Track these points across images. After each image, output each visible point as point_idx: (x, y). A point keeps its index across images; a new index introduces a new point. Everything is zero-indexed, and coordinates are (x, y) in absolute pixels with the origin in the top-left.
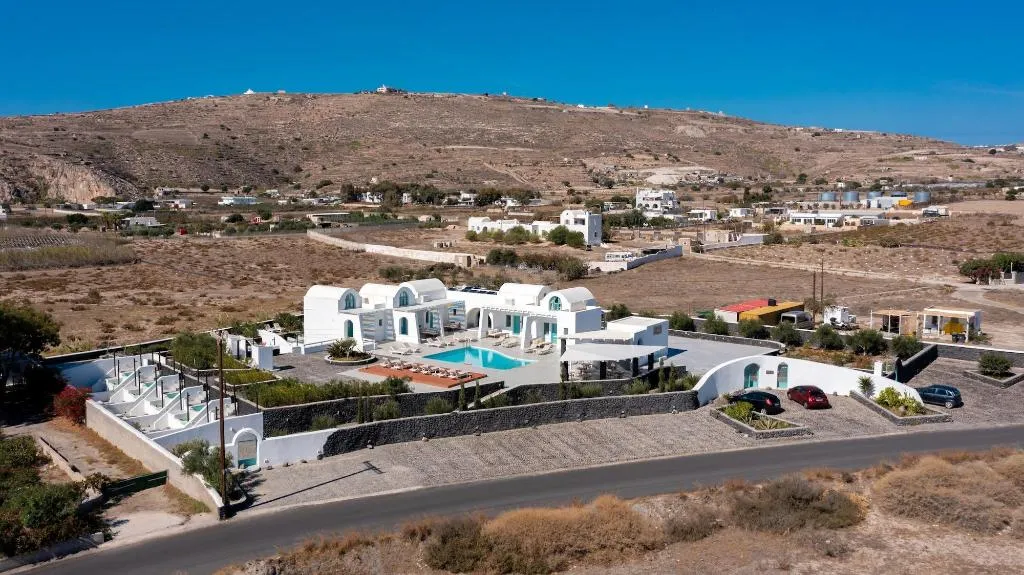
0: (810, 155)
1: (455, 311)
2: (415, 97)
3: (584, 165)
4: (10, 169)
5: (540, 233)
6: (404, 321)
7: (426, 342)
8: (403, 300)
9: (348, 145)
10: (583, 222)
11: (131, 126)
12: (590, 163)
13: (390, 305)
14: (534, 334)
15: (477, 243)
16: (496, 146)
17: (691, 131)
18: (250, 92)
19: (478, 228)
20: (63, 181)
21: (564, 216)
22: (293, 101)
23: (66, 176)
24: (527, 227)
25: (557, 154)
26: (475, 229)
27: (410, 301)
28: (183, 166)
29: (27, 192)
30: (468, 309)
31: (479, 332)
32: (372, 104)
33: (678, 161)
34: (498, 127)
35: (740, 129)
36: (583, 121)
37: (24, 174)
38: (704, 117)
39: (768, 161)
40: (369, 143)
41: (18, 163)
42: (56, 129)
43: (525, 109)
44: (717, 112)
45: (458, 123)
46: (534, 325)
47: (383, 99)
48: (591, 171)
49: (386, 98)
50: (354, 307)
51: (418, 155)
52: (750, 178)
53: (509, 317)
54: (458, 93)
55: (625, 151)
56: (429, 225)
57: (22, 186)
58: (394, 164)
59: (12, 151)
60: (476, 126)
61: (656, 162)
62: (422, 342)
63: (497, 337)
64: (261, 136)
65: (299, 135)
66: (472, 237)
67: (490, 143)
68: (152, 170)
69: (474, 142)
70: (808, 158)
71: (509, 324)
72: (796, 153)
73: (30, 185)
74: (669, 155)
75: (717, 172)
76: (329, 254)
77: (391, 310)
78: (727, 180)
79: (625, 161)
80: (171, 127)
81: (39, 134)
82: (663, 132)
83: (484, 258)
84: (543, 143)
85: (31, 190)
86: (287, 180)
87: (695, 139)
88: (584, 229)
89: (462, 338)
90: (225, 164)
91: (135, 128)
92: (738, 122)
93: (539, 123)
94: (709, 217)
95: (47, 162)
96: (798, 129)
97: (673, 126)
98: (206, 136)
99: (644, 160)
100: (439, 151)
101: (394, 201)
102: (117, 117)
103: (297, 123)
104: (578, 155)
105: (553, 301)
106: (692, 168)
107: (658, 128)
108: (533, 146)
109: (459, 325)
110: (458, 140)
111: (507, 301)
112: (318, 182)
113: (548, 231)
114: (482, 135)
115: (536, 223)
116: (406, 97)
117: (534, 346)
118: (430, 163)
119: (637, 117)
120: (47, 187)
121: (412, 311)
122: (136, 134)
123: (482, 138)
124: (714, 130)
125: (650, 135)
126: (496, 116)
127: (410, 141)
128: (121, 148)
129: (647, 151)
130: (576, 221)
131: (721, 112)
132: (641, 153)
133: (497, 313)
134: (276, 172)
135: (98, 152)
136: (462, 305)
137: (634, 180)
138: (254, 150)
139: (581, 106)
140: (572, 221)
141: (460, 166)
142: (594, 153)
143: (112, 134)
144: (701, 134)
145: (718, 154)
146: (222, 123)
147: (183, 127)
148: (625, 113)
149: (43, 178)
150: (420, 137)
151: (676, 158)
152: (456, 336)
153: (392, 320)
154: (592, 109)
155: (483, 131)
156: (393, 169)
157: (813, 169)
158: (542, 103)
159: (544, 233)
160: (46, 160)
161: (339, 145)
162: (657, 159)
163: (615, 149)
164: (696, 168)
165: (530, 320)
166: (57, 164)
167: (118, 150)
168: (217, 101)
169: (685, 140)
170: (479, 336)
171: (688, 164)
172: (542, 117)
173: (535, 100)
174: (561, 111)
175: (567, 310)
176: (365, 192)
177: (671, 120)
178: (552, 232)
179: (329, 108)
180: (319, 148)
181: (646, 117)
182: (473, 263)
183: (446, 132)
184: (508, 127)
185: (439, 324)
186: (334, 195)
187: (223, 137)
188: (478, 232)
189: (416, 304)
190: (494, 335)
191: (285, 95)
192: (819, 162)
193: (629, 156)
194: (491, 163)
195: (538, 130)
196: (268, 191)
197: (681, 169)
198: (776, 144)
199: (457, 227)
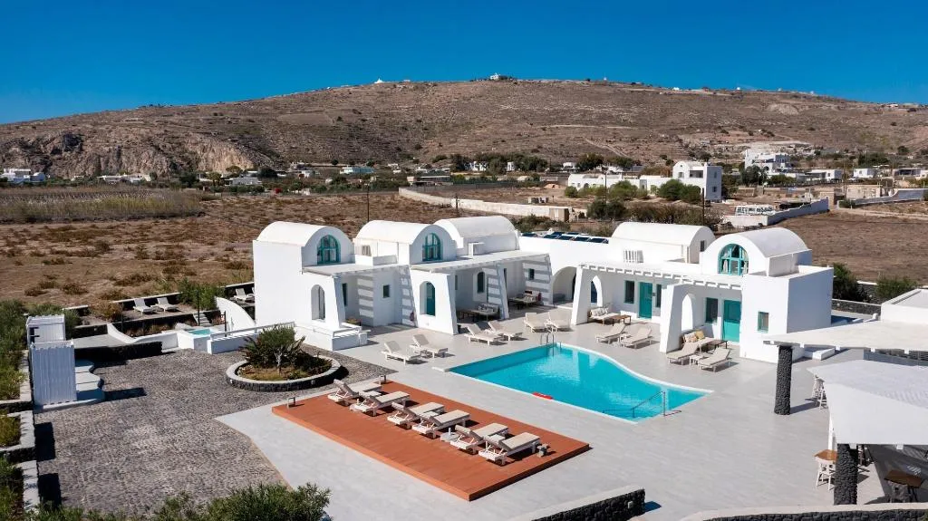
0: (908, 129)
1: (532, 272)
2: (524, 83)
3: (680, 141)
4: (168, 145)
5: (649, 189)
6: (430, 290)
7: (466, 331)
8: (432, 252)
9: (463, 125)
10: (700, 174)
11: (278, 111)
12: (686, 139)
13: (404, 259)
14: (687, 323)
15: (577, 200)
16: (597, 124)
17: (785, 109)
18: (379, 81)
19: (579, 185)
20: (211, 155)
21: (676, 169)
22: (415, 89)
23: (213, 151)
24: (635, 182)
25: (655, 131)
26: (576, 186)
27: (446, 252)
28: (318, 145)
29: (182, 165)
30: (555, 269)
31: (573, 311)
32: (485, 90)
33: (773, 136)
34: (600, 108)
35: (833, 107)
36: (679, 101)
37: (180, 150)
38: (796, 96)
39: (863, 136)
40: (481, 124)
41: (176, 140)
42: (216, 114)
43: (624, 92)
44: (809, 92)
45: (563, 105)
46: (687, 304)
47: (495, 85)
48: (687, 146)
49: (499, 85)
50: (338, 261)
51: (525, 133)
52: (847, 151)
53: (630, 285)
54: (564, 79)
55: (720, 127)
56: (527, 184)
57: (177, 160)
58: (503, 141)
59: (171, 130)
60: (579, 108)
61: (751, 137)
62: (460, 331)
63: (609, 322)
64: (388, 118)
65: (420, 117)
66: (572, 193)
67: (591, 122)
68: (292, 148)
69: (576, 122)
70: (905, 132)
71: (629, 298)
72: (892, 127)
73: (184, 159)
74: (764, 131)
75: (812, 146)
76: (410, 209)
77: (406, 269)
78: (824, 153)
79: (719, 136)
80: (311, 112)
81: (201, 118)
82: (755, 110)
83: (585, 211)
84: (641, 122)
85: (185, 163)
86: (409, 157)
87: (789, 117)
88: (701, 183)
89: (540, 325)
90: (355, 143)
91: (281, 113)
92: (830, 100)
93: (637, 104)
94: (833, 177)
95: (199, 139)
96: (892, 106)
97: (765, 105)
98: (340, 119)
99: (738, 135)
100: (544, 129)
101: (499, 169)
102: (267, 105)
103: (420, 107)
104: (674, 133)
105: (730, 253)
106: (787, 142)
107: (752, 107)
108: (631, 124)
109: (539, 298)
110: (562, 120)
111: (629, 255)
112: (434, 157)
113: (659, 185)
114: (584, 116)
115: (643, 177)
116: (516, 83)
117: (690, 347)
118: (535, 140)
119: (730, 98)
120: (198, 161)
121: (443, 271)
122: (281, 118)
123: (585, 118)
124: (807, 108)
125: (743, 113)
126: (598, 98)
127: (517, 121)
128: (267, 130)
129: (741, 127)
130: (692, 174)
131: (812, 92)
132: (735, 129)
133: (607, 276)
134: (399, 149)
135: (248, 133)
136: (546, 262)
137: (729, 154)
138: (381, 130)
139: (678, 89)
140: (687, 174)
141: (563, 142)
142: (690, 129)
143: (261, 117)
144: (794, 112)
145: (812, 129)
146: (355, 107)
147: (321, 111)
148: (718, 94)
149: (195, 153)
150: (528, 117)
151: (770, 133)
152: (529, 321)
153: (410, 288)
154: (687, 91)
155: (585, 112)
156: (503, 145)
157: (912, 142)
158: (639, 86)
159: (654, 188)
160: (198, 137)
161: (456, 126)
162: (751, 134)
163: (709, 127)
164: (791, 142)
165: (680, 293)
166: (207, 141)
167: (265, 131)
168: (352, 89)
169: (777, 117)
170: (574, 321)
171: (783, 139)
172: (640, 99)
173: (633, 84)
174: (658, 93)
175: (762, 274)
176: (472, 162)
177: (763, 100)
178: (664, 186)
179: (447, 93)
180: (437, 129)
181: (739, 98)
182: (571, 217)
183: (550, 113)
184: (609, 109)
185: (497, 297)
186: (446, 167)
187: (355, 120)
188: (578, 189)
189: (457, 258)
190: (602, 318)
191: (410, 83)
192: (917, 135)
193: (724, 132)
194: (592, 139)
195: (635, 109)
196: (389, 165)
197: (775, 143)
198: (870, 120)
199: (557, 186)
